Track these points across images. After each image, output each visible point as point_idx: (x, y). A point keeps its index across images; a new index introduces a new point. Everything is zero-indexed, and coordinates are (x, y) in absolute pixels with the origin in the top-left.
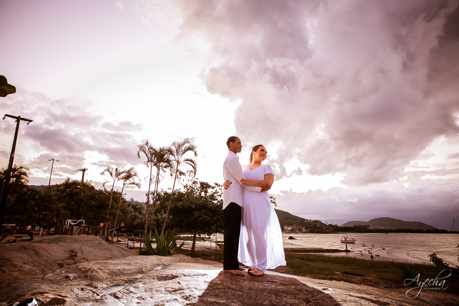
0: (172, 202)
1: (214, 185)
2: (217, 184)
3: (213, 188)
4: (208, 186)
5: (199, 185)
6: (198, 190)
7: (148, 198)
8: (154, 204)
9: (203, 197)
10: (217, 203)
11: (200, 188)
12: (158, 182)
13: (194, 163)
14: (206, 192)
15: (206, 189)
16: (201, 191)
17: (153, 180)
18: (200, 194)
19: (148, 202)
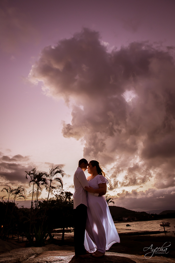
4: (71, 194)
5: (65, 194)
6: (64, 198)
7: (32, 205)
8: (36, 208)
9: (68, 202)
11: (65, 196)
12: (38, 194)
13: (60, 180)
14: (70, 198)
15: (70, 196)
16: (66, 198)
17: (35, 193)
18: (66, 200)
19: (32, 208)
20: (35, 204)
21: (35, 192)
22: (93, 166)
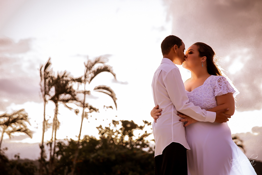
0: (80, 154)
1: (143, 124)
2: (146, 122)
3: (141, 128)
4: (134, 126)
5: (120, 126)
6: (119, 133)
7: (43, 152)
8: (52, 158)
9: (127, 143)
10: (149, 151)
11: (121, 129)
12: (56, 125)
13: (111, 92)
14: (131, 135)
15: (131, 130)
16: (124, 134)
17: (49, 122)
18: (122, 139)
19: (42, 159)
20: (51, 150)
21: (51, 121)
22: (201, 55)
